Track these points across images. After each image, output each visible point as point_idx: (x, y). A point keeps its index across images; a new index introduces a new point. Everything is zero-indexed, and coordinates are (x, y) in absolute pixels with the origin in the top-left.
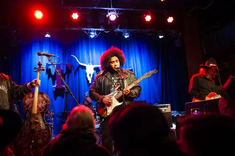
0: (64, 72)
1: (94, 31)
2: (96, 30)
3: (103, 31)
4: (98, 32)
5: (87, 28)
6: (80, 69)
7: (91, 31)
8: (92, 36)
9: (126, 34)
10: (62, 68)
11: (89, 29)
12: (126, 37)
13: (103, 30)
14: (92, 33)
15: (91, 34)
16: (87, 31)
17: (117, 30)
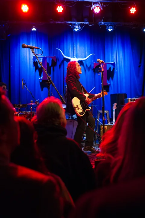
0: (50, 65)
1: (78, 25)
2: (80, 23)
4: (82, 25)
5: (71, 21)
6: (65, 62)
7: (75, 25)
8: (76, 30)
9: (110, 27)
10: (48, 61)
11: (74, 23)
12: (110, 30)
13: (87, 23)
14: (77, 27)
15: (75, 28)
16: (71, 24)
17: (101, 24)
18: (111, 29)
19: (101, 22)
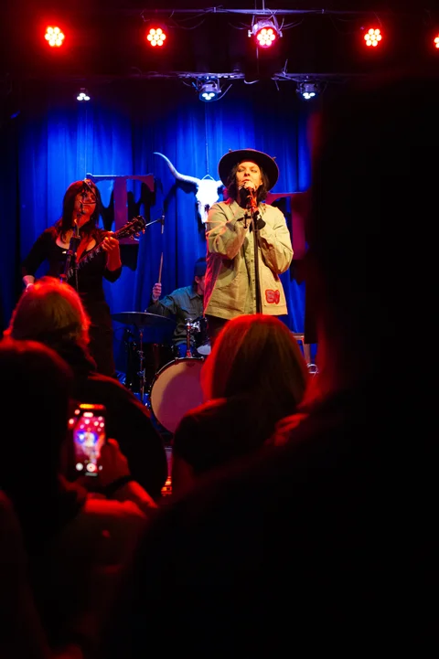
0: (137, 198)
1: (214, 81)
3: (241, 81)
4: (224, 83)
5: (194, 71)
6: (181, 192)
7: (204, 81)
8: (208, 97)
9: (307, 86)
10: (129, 188)
11: (200, 76)
12: (307, 96)
13: (239, 76)
14: (208, 87)
16: (192, 80)
17: (280, 78)
18: (309, 93)
19: (280, 72)
